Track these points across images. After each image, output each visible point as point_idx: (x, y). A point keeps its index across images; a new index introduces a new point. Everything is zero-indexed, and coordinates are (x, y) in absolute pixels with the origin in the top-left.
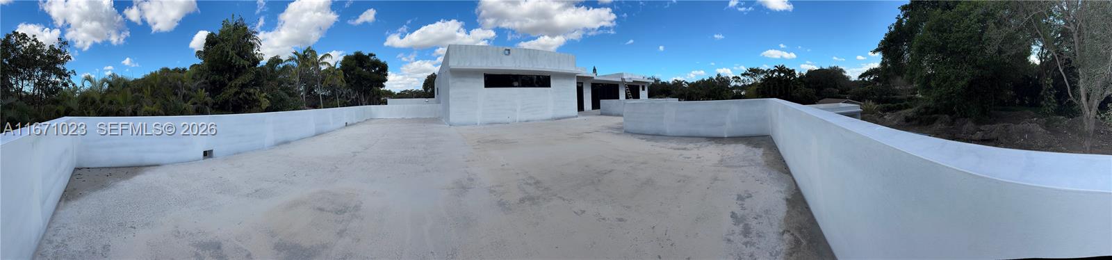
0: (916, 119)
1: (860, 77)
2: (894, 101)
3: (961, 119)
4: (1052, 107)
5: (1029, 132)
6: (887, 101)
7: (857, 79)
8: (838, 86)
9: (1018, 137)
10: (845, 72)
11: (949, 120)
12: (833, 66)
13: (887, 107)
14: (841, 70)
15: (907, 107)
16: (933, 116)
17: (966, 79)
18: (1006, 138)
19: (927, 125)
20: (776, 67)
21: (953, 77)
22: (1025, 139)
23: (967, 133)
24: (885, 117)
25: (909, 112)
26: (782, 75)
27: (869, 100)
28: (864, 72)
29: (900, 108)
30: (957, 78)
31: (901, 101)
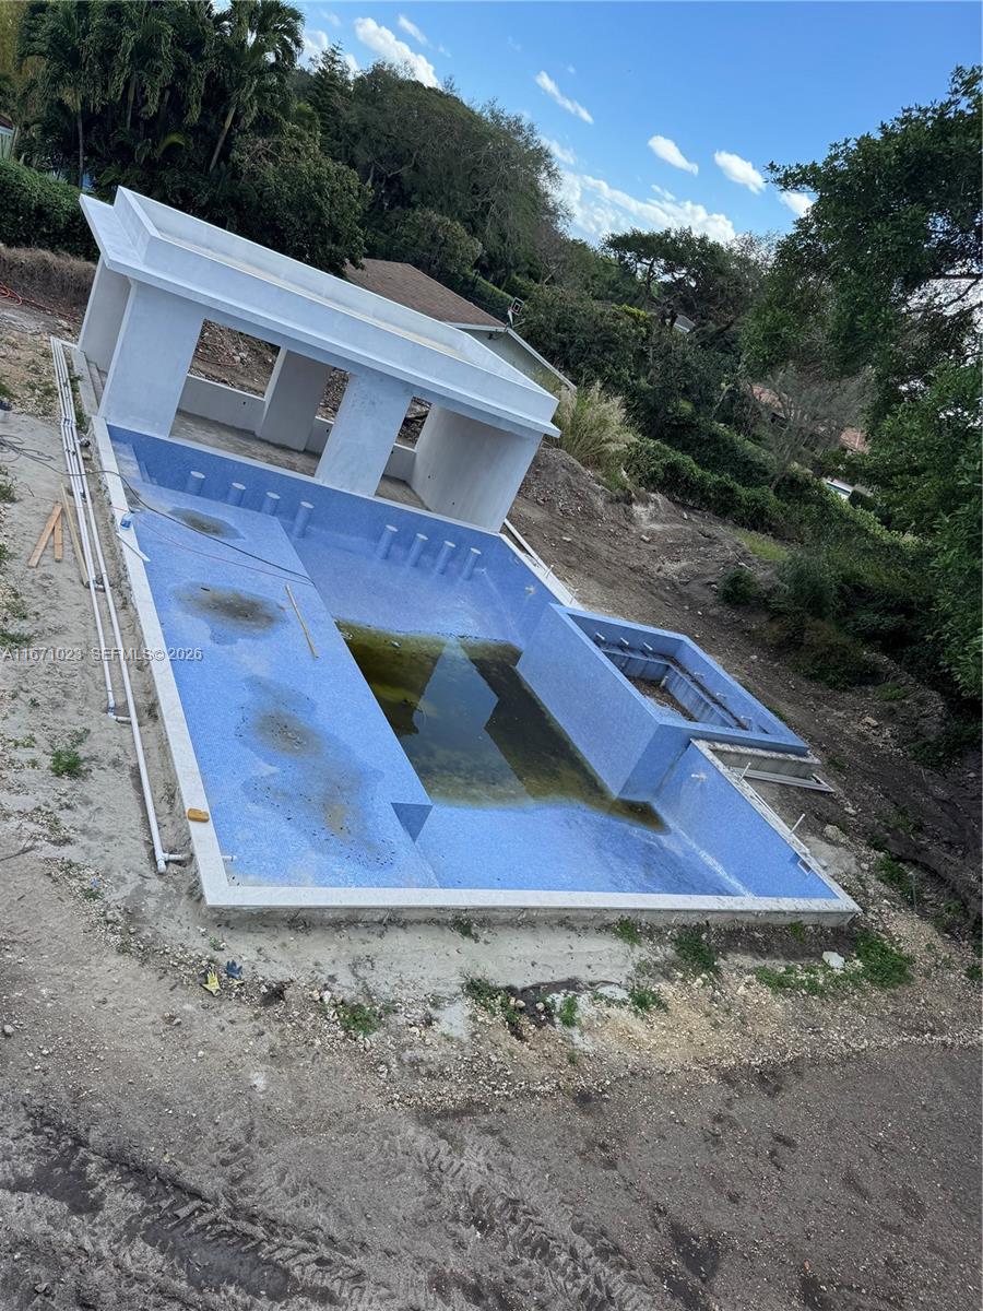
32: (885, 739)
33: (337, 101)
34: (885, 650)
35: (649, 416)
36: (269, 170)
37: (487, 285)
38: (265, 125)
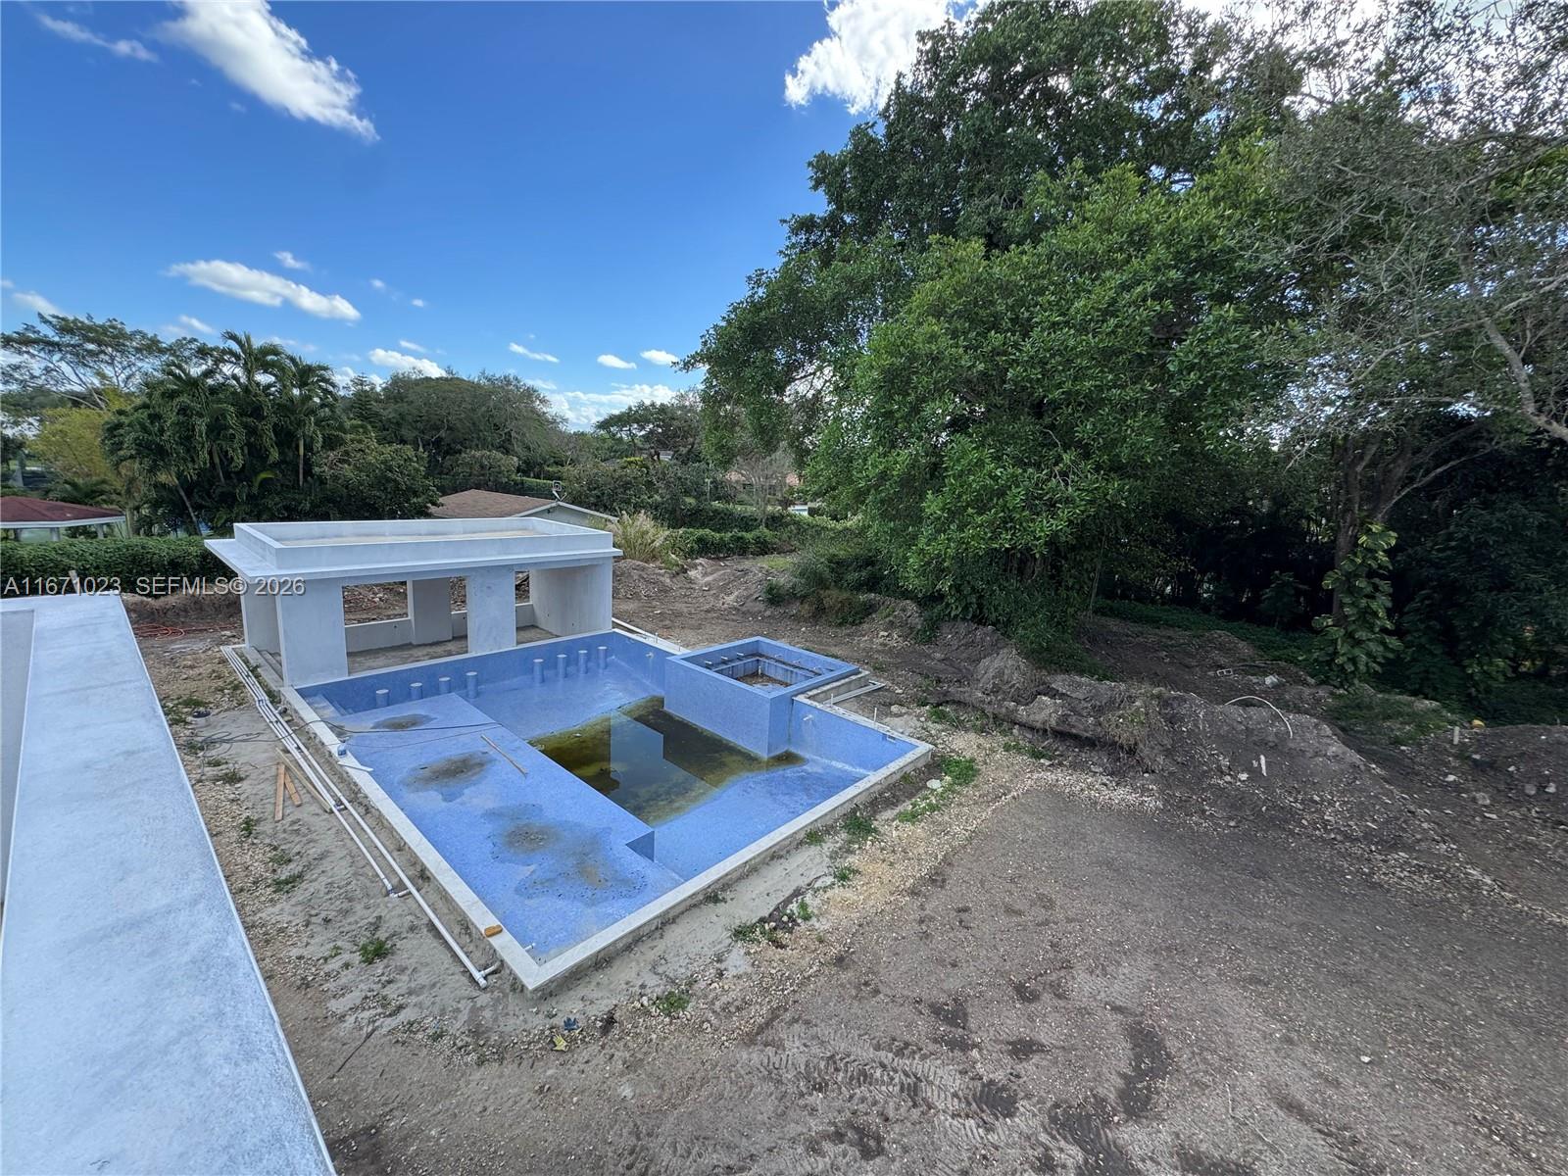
0: (803, 598)
1: (604, 425)
2: (723, 521)
3: (962, 627)
4: (1373, 647)
5: (1276, 748)
6: (694, 518)
7: (589, 430)
8: (518, 448)
9: (1225, 762)
10: (543, 401)
11: (917, 622)
12: (498, 373)
13: (700, 540)
14: (530, 394)
15: (764, 549)
16: (862, 597)
17: (1064, 513)
18: (1169, 753)
19: (840, 625)
20: (233, 337)
21: (1016, 497)
22: (1255, 773)
23: (996, 690)
24: (692, 573)
25: (780, 568)
26: (263, 378)
27: (637, 508)
28: (616, 412)
29: (742, 549)
30: (1031, 503)
31: (747, 523)
32: (896, 640)
33: (375, 406)
34: (870, 590)
35: (671, 516)
36: (347, 470)
37: (531, 481)
38: (331, 443)
